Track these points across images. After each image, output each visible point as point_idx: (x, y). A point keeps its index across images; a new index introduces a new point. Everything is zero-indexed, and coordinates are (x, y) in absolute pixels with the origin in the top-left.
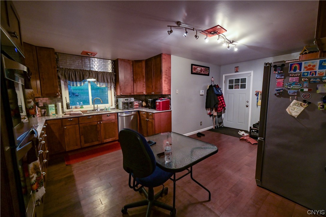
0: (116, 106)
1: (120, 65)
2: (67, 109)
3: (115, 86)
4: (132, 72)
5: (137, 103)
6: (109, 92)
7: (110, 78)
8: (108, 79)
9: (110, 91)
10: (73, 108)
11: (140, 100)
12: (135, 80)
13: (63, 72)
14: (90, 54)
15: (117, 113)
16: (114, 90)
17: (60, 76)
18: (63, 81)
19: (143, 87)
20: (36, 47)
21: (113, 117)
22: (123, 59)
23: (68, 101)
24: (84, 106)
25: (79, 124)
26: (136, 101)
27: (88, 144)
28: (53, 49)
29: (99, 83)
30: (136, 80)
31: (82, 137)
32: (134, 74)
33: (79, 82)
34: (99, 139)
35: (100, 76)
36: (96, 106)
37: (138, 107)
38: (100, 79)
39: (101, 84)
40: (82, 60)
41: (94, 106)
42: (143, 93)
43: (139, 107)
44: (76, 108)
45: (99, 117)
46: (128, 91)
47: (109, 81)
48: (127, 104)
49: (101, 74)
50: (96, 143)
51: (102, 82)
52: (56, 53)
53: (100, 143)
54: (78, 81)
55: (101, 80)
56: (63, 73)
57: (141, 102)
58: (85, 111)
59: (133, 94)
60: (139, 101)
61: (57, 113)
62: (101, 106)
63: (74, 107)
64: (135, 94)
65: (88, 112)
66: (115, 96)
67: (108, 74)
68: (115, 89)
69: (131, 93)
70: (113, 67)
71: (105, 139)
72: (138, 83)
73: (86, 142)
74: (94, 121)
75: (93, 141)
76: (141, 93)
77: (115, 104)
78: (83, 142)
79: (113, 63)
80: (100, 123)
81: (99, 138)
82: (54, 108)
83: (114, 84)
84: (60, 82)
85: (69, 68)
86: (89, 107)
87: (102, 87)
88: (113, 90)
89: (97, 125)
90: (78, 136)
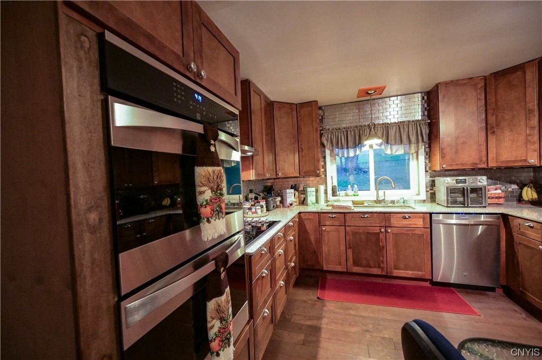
0: (429, 195)
1: (444, 97)
2: (333, 196)
3: (427, 150)
4: (483, 109)
5: (499, 191)
6: (413, 164)
7: (415, 132)
8: (411, 137)
9: (415, 161)
10: (341, 195)
11: (511, 182)
12: (493, 127)
13: (329, 135)
14: (373, 92)
15: (431, 214)
16: (426, 158)
17: (325, 142)
18: (329, 149)
19: (527, 142)
20: (296, 104)
21: (420, 222)
22: (452, 81)
23: (335, 183)
24: (360, 193)
25: (345, 226)
26: (495, 184)
27: (360, 268)
28: (316, 101)
29: (389, 145)
30: (498, 125)
31: (350, 252)
32: (490, 112)
33: (352, 149)
34: (382, 265)
35: (392, 132)
36: (381, 192)
37: (501, 201)
38: (393, 138)
39: (395, 147)
40: (359, 109)
41: (377, 194)
42: (526, 160)
43: (506, 201)
44: (347, 195)
45: (386, 216)
46: (469, 157)
47: (413, 139)
48: (463, 192)
49: (395, 127)
50: (376, 271)
51: (396, 143)
52: (320, 108)
53: (384, 273)
54: (351, 148)
55: (395, 139)
56: (329, 138)
57: (514, 187)
58: (361, 203)
59: (484, 166)
60: (508, 185)
61: (317, 201)
62: (393, 194)
63: (342, 193)
64: (492, 164)
65: (366, 204)
66: (426, 171)
67: (410, 126)
68: (429, 155)
69: (477, 164)
70: (426, 106)
71: (397, 268)
72: (507, 133)
73: (356, 263)
74: (374, 225)
75: (369, 266)
76: (516, 161)
77: (427, 191)
78: (351, 261)
79: (426, 97)
80: (386, 231)
81: (383, 262)
82: (314, 194)
83: (427, 146)
84: (324, 152)
85: (337, 127)
87: (397, 153)
88: (422, 158)
89: (378, 234)
90: (343, 248)
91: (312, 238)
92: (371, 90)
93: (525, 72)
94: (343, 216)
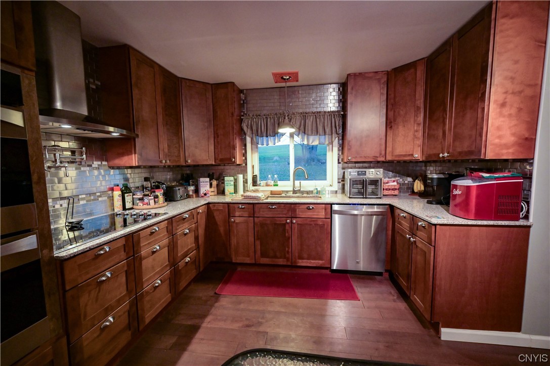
0: (340, 186)
1: (352, 89)
2: (253, 186)
3: (341, 141)
4: (385, 103)
5: (395, 183)
6: (329, 154)
7: (330, 125)
8: (326, 128)
9: (331, 152)
10: (262, 185)
11: (408, 176)
12: (391, 122)
13: (250, 122)
14: (288, 77)
15: (331, 204)
16: (339, 150)
17: (245, 128)
18: (250, 137)
19: (415, 137)
20: (212, 84)
21: (322, 214)
22: (360, 74)
23: (257, 172)
24: (279, 183)
25: (254, 217)
26: (395, 177)
27: (268, 259)
28: (233, 83)
29: (306, 136)
30: (395, 120)
31: (258, 243)
32: (390, 106)
33: (272, 138)
34: (287, 256)
35: (309, 122)
36: (297, 183)
37: (396, 192)
38: (310, 129)
39: (311, 138)
40: (280, 95)
41: (294, 184)
42: (412, 155)
43: (400, 192)
44: (267, 185)
45: (292, 207)
46: (371, 151)
47: (328, 130)
48: (363, 183)
49: (312, 117)
50: (281, 262)
51: (312, 133)
52: (241, 91)
53: (289, 264)
54: (270, 136)
55: (312, 129)
56: (250, 124)
57: (410, 179)
58: (278, 193)
59: (383, 159)
60: (405, 178)
61: (236, 191)
62: (308, 185)
63: (263, 183)
64: (389, 158)
65: (283, 195)
66: (339, 163)
67: (326, 117)
68: (342, 147)
69: (377, 157)
70: (341, 98)
71: (301, 258)
72: (401, 128)
73: (264, 255)
74: (281, 216)
75: (275, 257)
76: (405, 156)
77: (339, 182)
78: (259, 253)
79: (341, 89)
80: (291, 222)
81: (288, 252)
82: (232, 183)
83: (341, 138)
84: (245, 139)
85: (259, 113)
86: (285, 186)
87: (313, 144)
88: (336, 149)
89: (284, 225)
90: (251, 239)
91: (222, 230)
92: (286, 74)
93: (416, 70)
94: (253, 207)
